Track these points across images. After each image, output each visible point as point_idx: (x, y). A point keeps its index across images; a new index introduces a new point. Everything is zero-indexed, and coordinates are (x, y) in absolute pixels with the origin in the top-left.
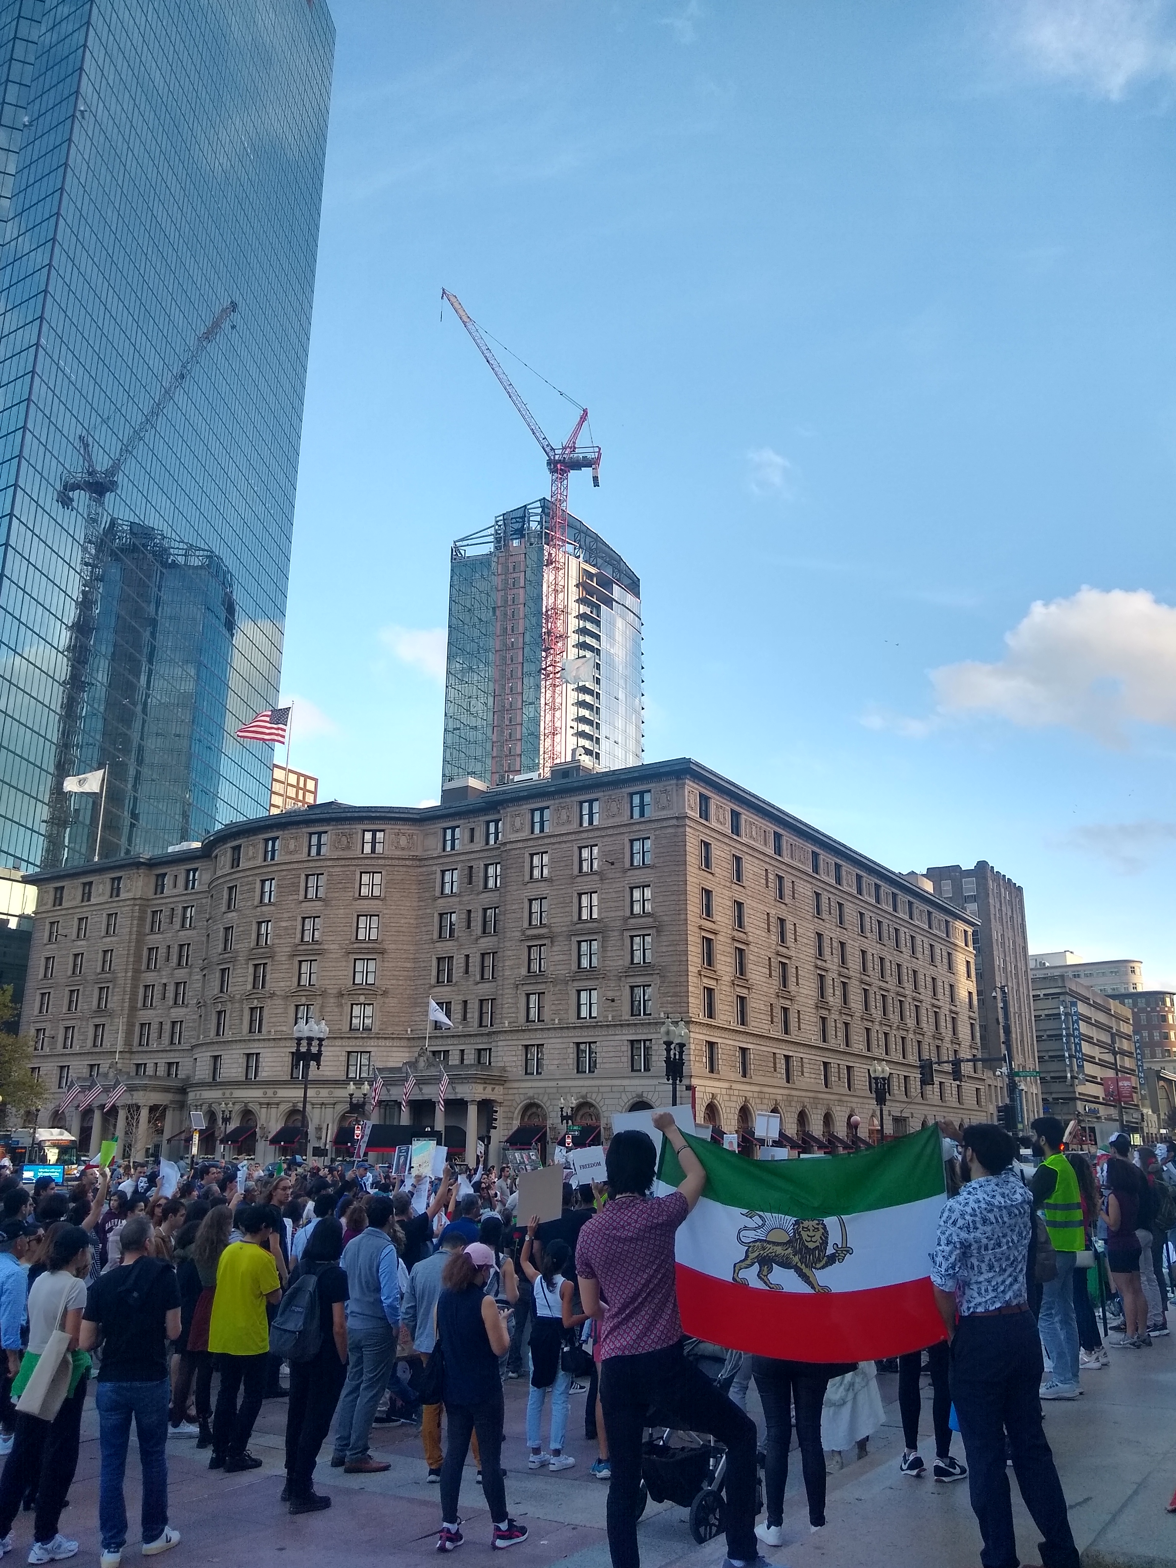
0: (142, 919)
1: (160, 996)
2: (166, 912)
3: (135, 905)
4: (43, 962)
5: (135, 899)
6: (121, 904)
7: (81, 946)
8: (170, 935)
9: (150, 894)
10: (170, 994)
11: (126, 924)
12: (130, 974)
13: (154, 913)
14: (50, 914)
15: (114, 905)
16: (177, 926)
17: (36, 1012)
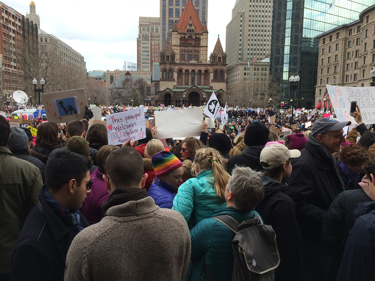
0: (345, 44)
1: (351, 67)
2: (352, 41)
3: (343, 40)
4: (321, 60)
5: (343, 38)
6: (339, 41)
7: (330, 55)
8: (353, 48)
9: (348, 36)
10: (354, 66)
11: (341, 47)
12: (342, 61)
13: (349, 42)
14: (322, 47)
15: (338, 41)
16: (355, 45)
17: (320, 74)
